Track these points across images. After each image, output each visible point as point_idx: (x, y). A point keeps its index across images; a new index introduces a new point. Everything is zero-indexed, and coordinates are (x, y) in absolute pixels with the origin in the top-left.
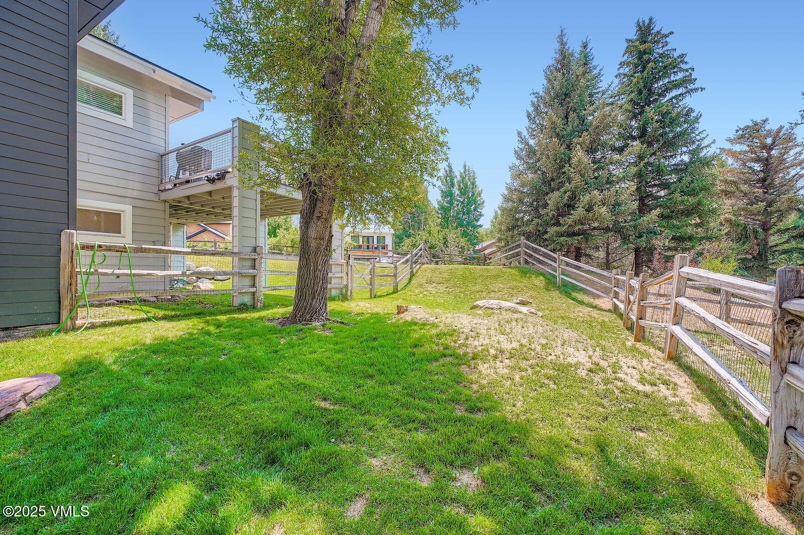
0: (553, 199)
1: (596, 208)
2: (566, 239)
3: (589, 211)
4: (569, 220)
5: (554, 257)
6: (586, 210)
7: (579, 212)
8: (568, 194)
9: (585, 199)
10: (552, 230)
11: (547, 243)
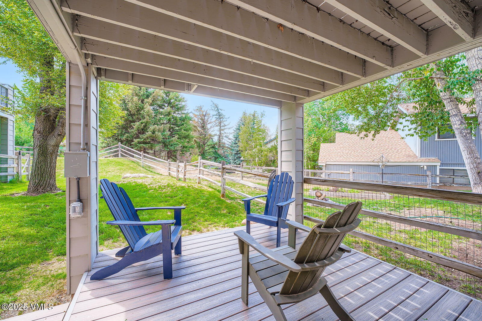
0: (137, 125)
1: (156, 133)
2: (143, 145)
3: (153, 134)
4: (145, 136)
5: (140, 154)
6: (152, 133)
7: (149, 133)
8: (144, 124)
9: (152, 128)
10: (136, 141)
11: (132, 146)
